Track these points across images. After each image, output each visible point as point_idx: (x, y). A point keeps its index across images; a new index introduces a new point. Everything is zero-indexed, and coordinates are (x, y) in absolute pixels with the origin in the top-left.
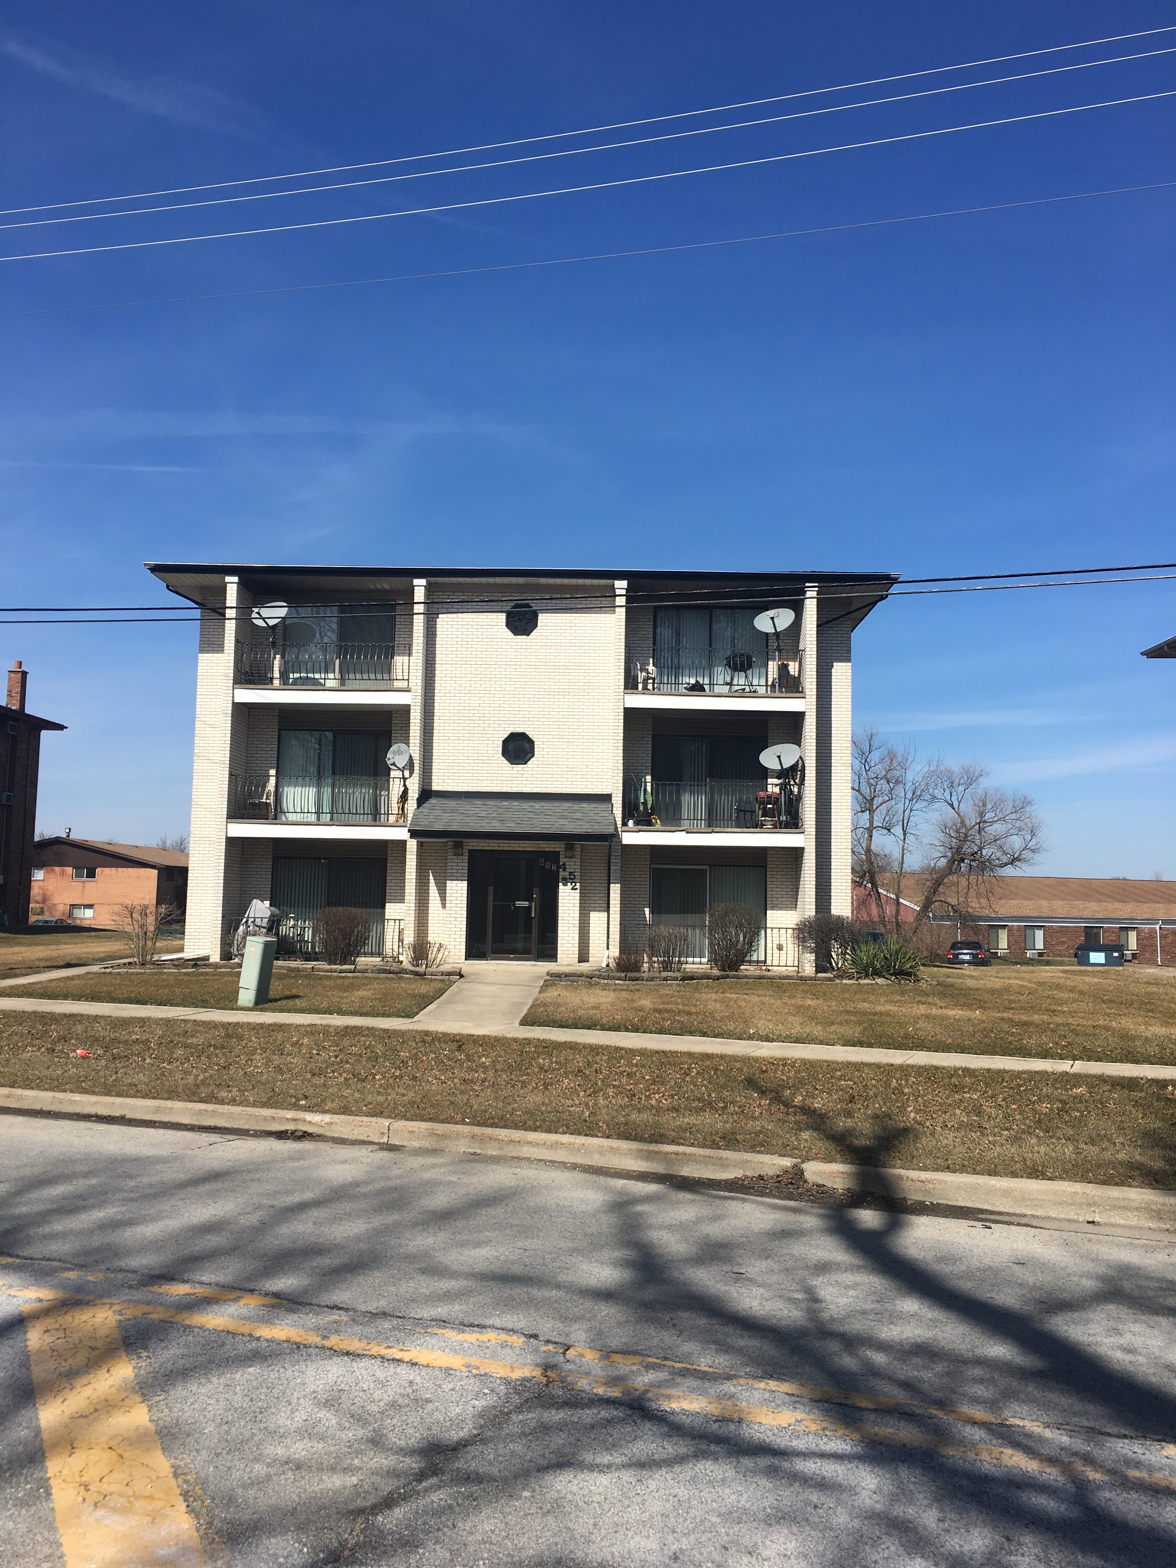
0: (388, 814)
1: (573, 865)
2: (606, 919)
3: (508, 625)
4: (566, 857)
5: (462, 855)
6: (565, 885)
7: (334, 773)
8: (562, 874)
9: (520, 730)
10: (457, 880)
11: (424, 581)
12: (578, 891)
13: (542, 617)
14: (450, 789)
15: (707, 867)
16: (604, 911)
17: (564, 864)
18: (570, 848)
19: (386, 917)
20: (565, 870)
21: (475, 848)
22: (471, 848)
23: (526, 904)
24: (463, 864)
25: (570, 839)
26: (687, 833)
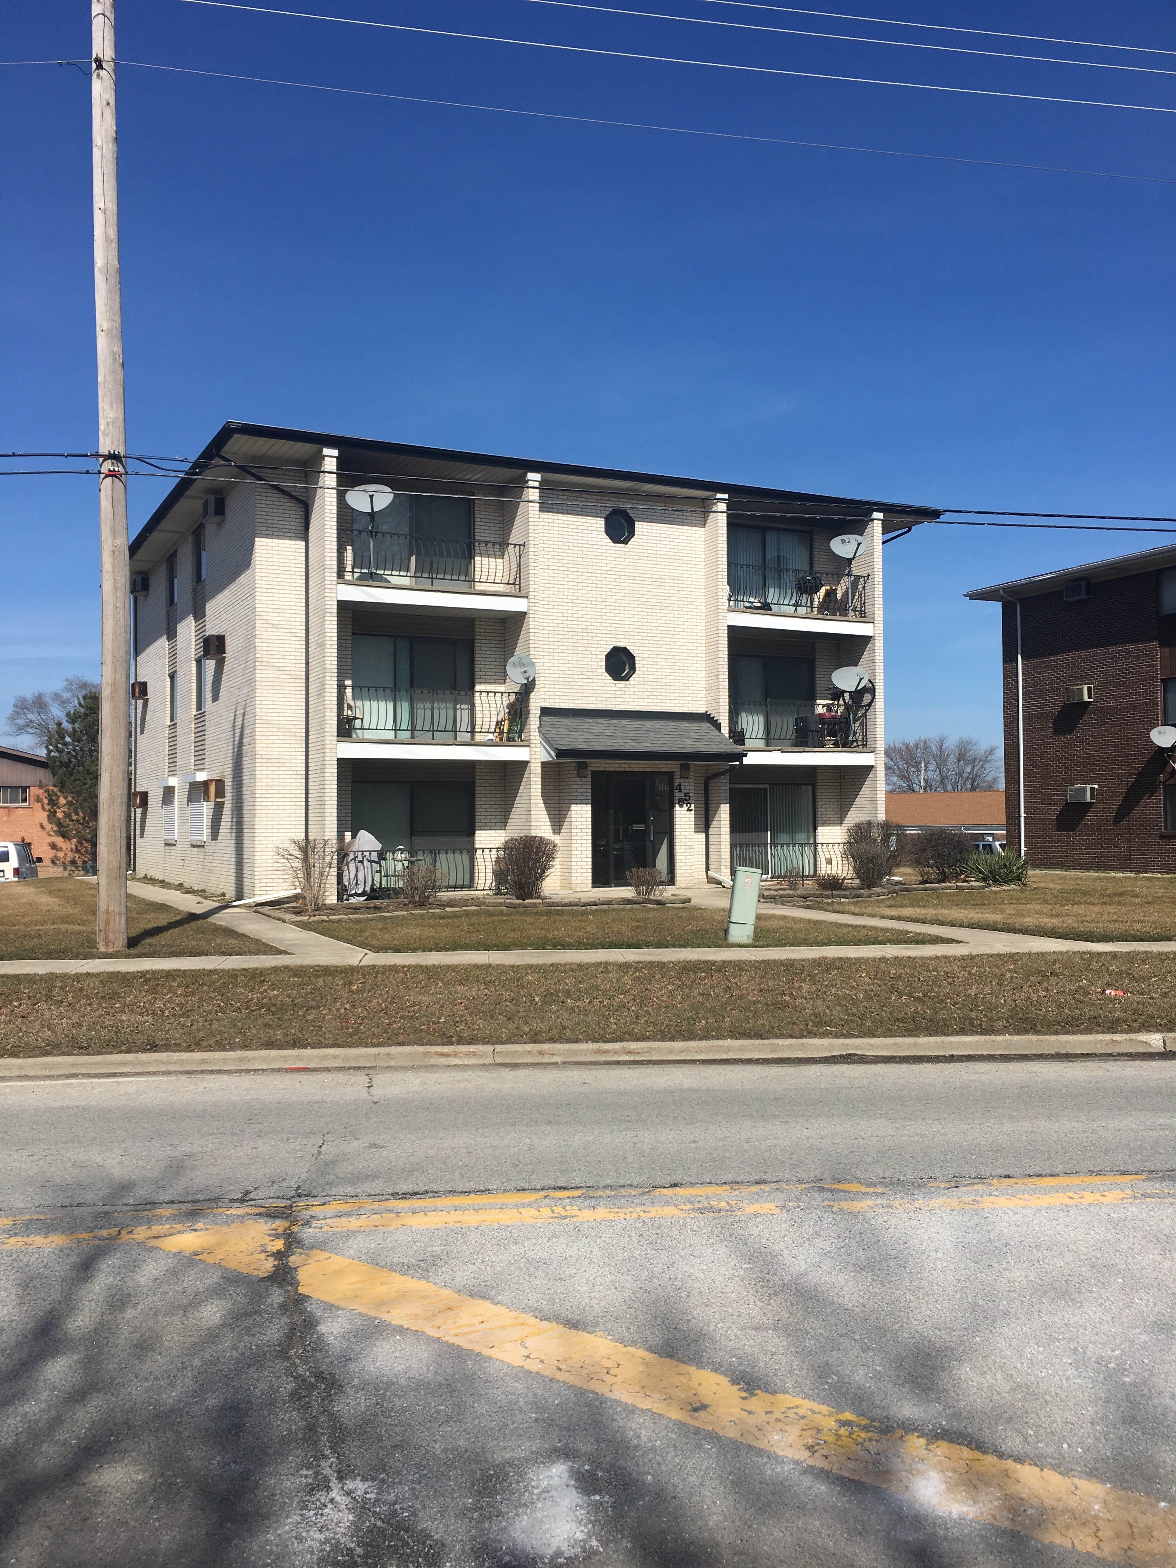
0: (456, 732)
1: (689, 785)
2: (704, 840)
3: (608, 532)
4: (681, 777)
5: (585, 777)
6: (681, 806)
7: (412, 685)
8: (678, 795)
9: (622, 645)
10: (581, 803)
11: (539, 475)
12: (693, 812)
13: (638, 526)
14: (557, 706)
15: (767, 786)
16: (702, 832)
17: (680, 785)
18: (685, 768)
19: (477, 846)
20: (680, 791)
21: (597, 769)
22: (594, 769)
23: (642, 827)
24: (585, 786)
25: (685, 758)
26: (782, 752)
